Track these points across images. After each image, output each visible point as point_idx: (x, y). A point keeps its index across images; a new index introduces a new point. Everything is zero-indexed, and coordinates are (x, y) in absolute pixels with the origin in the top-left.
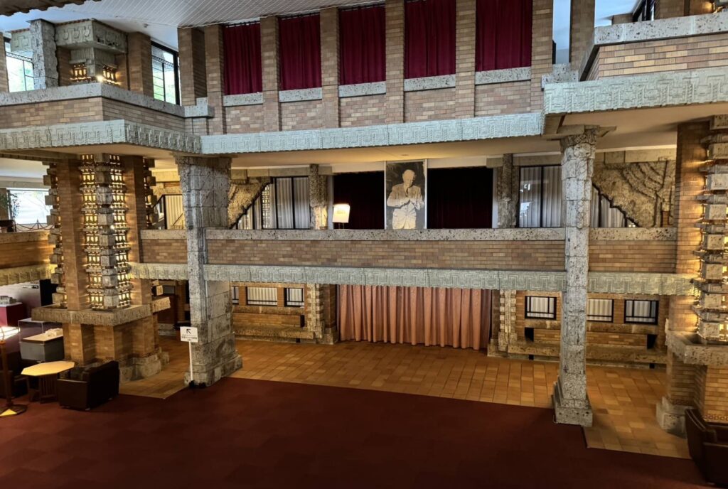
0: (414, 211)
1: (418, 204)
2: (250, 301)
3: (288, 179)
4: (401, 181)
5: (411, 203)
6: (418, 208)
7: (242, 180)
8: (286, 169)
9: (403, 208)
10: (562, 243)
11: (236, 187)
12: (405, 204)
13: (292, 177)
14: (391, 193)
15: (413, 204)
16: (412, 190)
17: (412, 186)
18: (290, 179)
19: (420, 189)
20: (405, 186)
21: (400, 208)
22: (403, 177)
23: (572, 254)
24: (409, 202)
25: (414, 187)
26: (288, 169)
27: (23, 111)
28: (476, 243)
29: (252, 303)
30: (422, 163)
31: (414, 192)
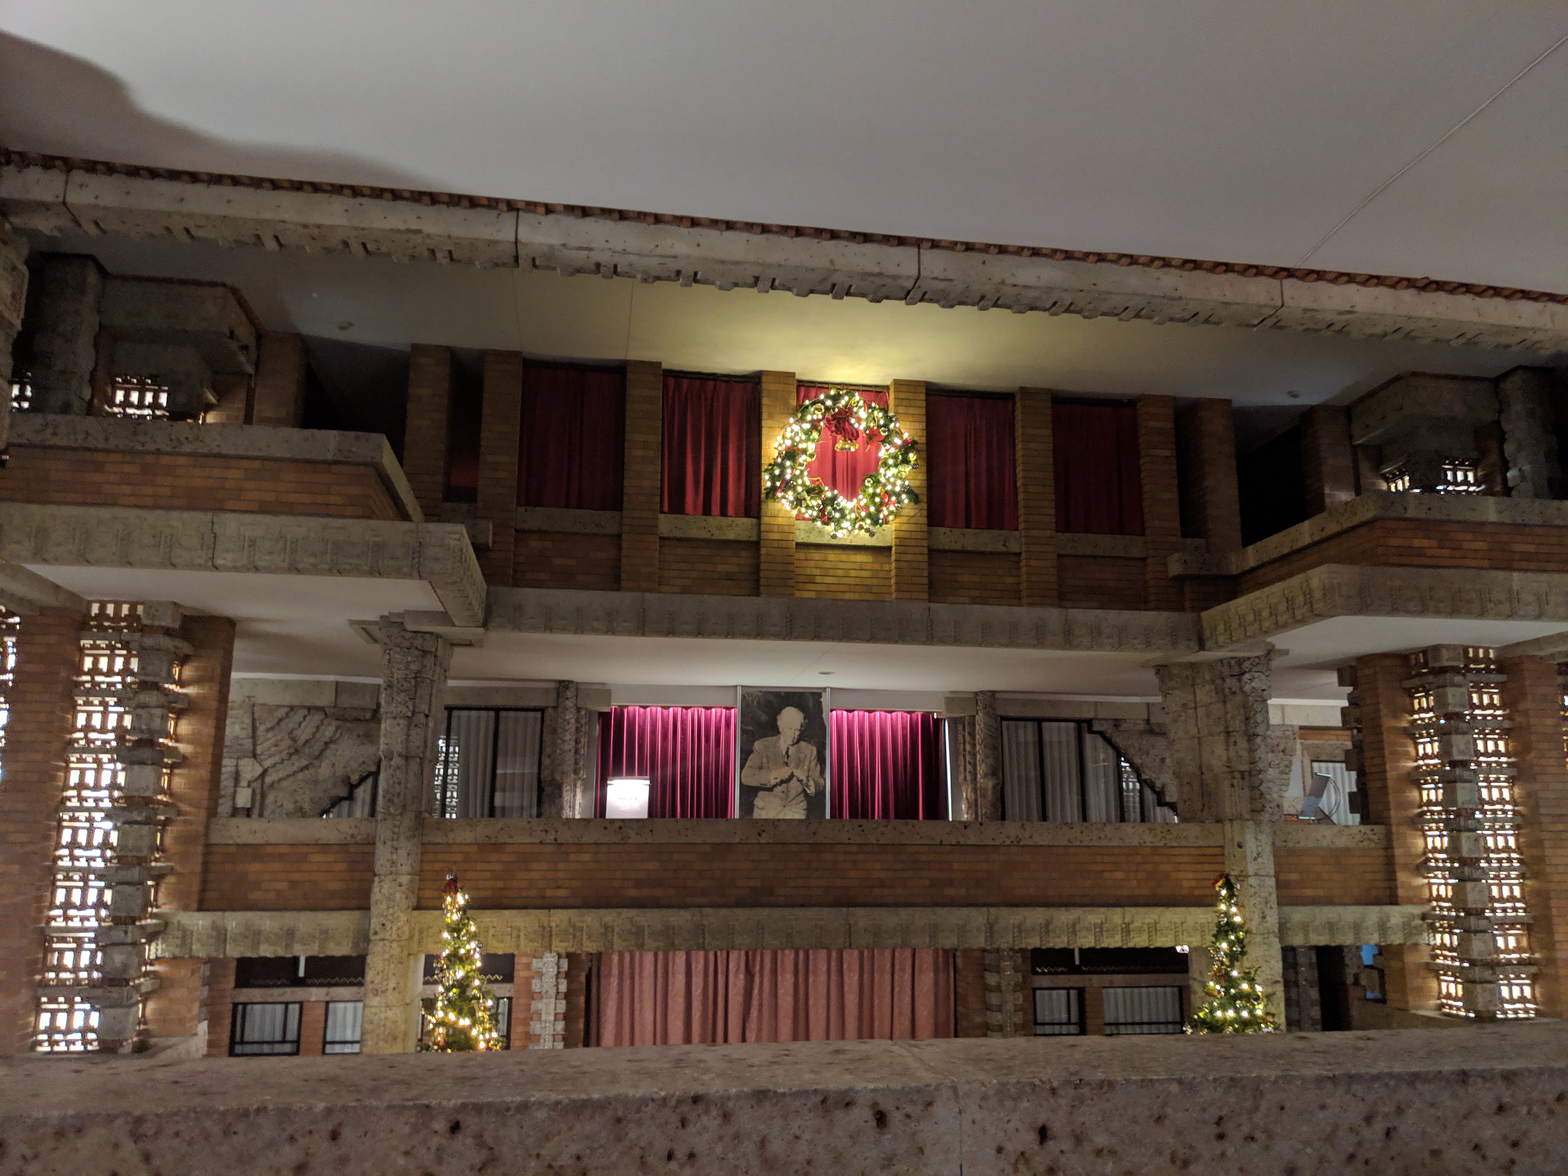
0: (802, 797)
1: (811, 783)
2: (333, 1043)
3: (483, 714)
4: (772, 729)
5: (795, 779)
6: (811, 791)
7: (363, 709)
8: (491, 688)
9: (778, 789)
10: (1218, 851)
11: (338, 728)
12: (782, 782)
13: (497, 710)
14: (752, 756)
15: (801, 781)
16: (799, 751)
17: (797, 742)
18: (492, 714)
19: (814, 749)
20: (782, 742)
21: (770, 789)
22: (779, 723)
23: (1251, 870)
24: (792, 776)
25: (802, 743)
26: (497, 689)
27: (99, 467)
28: (1071, 850)
29: (338, 1048)
30: (819, 695)
31: (802, 756)
